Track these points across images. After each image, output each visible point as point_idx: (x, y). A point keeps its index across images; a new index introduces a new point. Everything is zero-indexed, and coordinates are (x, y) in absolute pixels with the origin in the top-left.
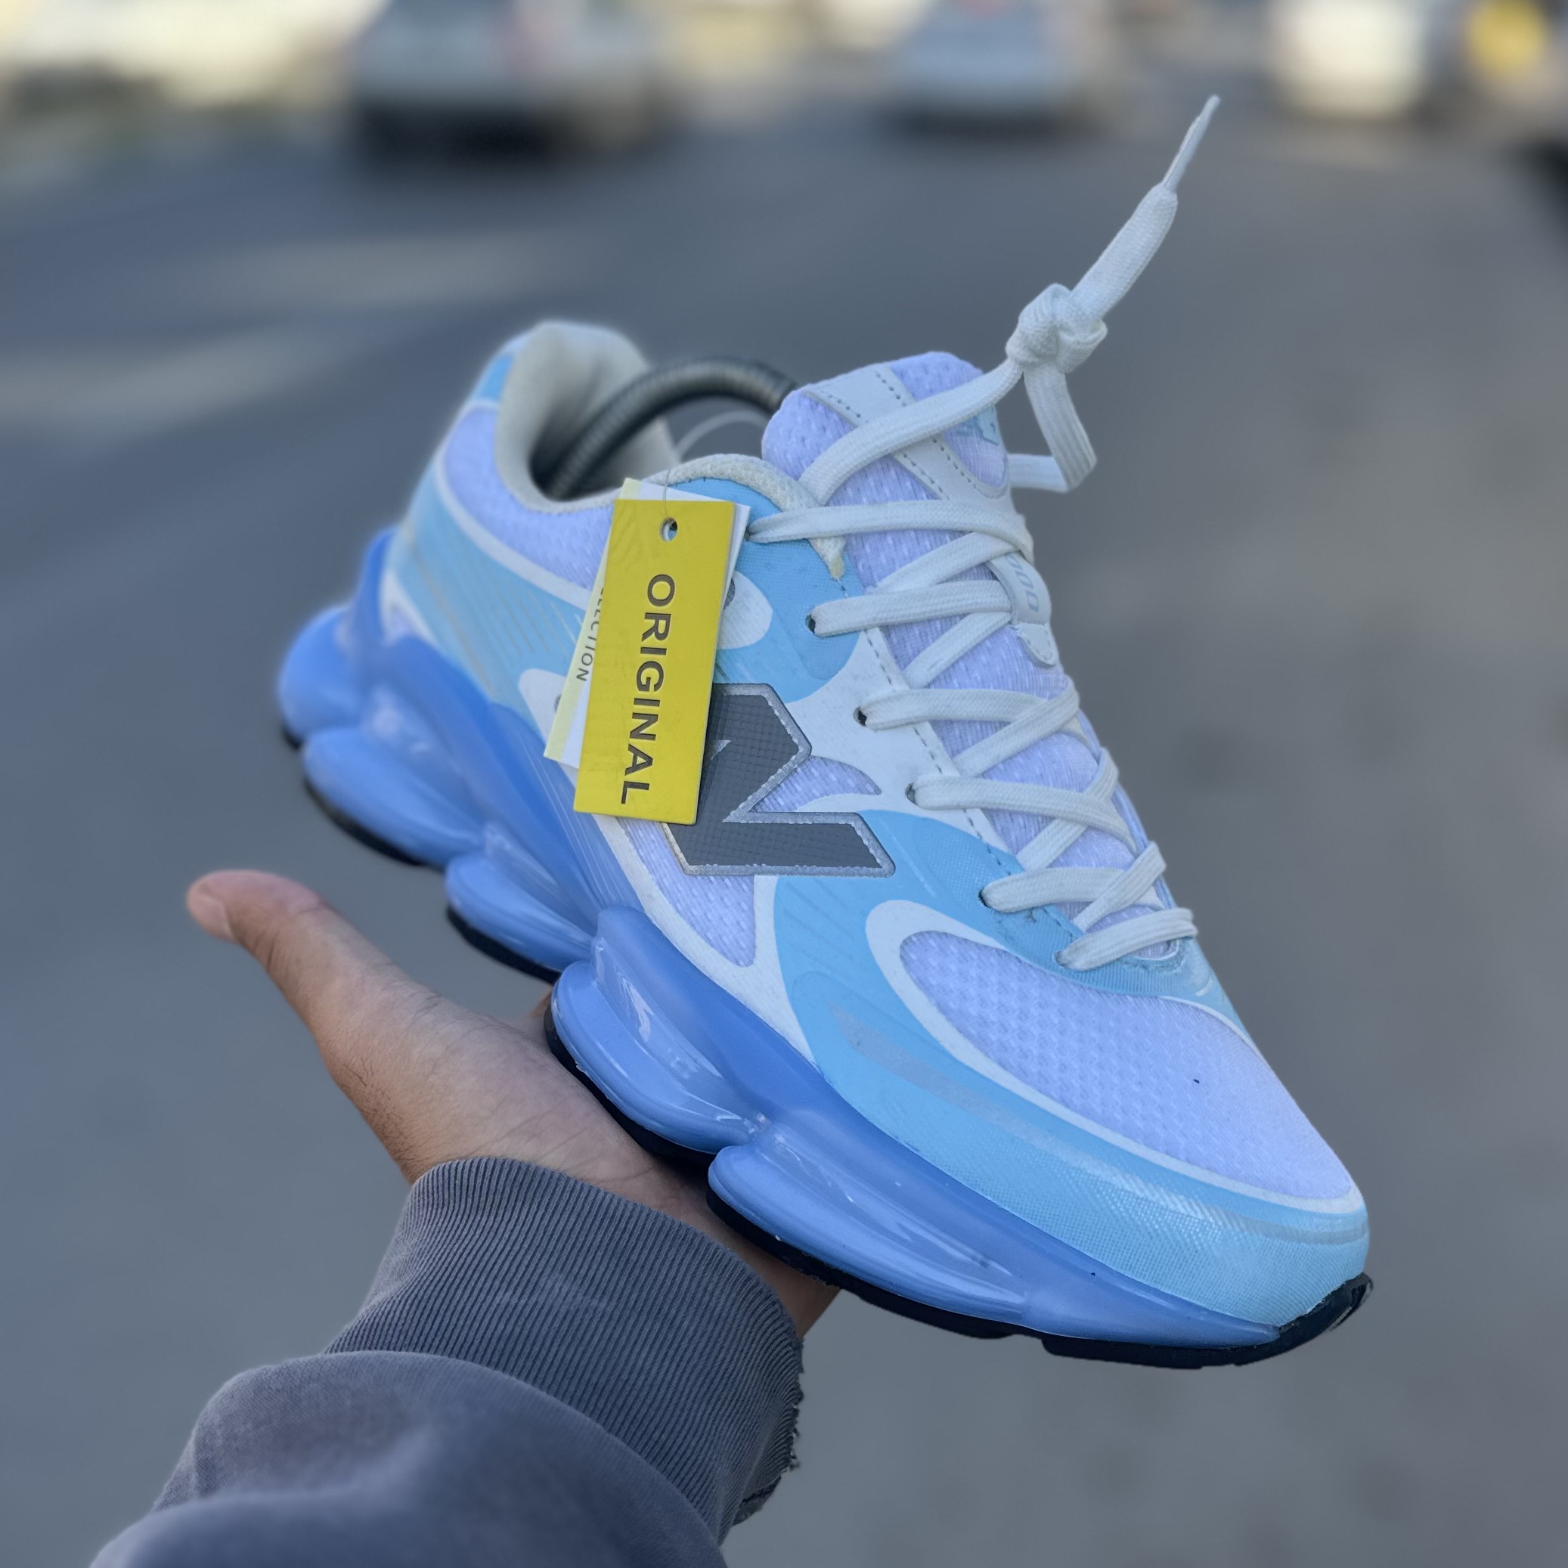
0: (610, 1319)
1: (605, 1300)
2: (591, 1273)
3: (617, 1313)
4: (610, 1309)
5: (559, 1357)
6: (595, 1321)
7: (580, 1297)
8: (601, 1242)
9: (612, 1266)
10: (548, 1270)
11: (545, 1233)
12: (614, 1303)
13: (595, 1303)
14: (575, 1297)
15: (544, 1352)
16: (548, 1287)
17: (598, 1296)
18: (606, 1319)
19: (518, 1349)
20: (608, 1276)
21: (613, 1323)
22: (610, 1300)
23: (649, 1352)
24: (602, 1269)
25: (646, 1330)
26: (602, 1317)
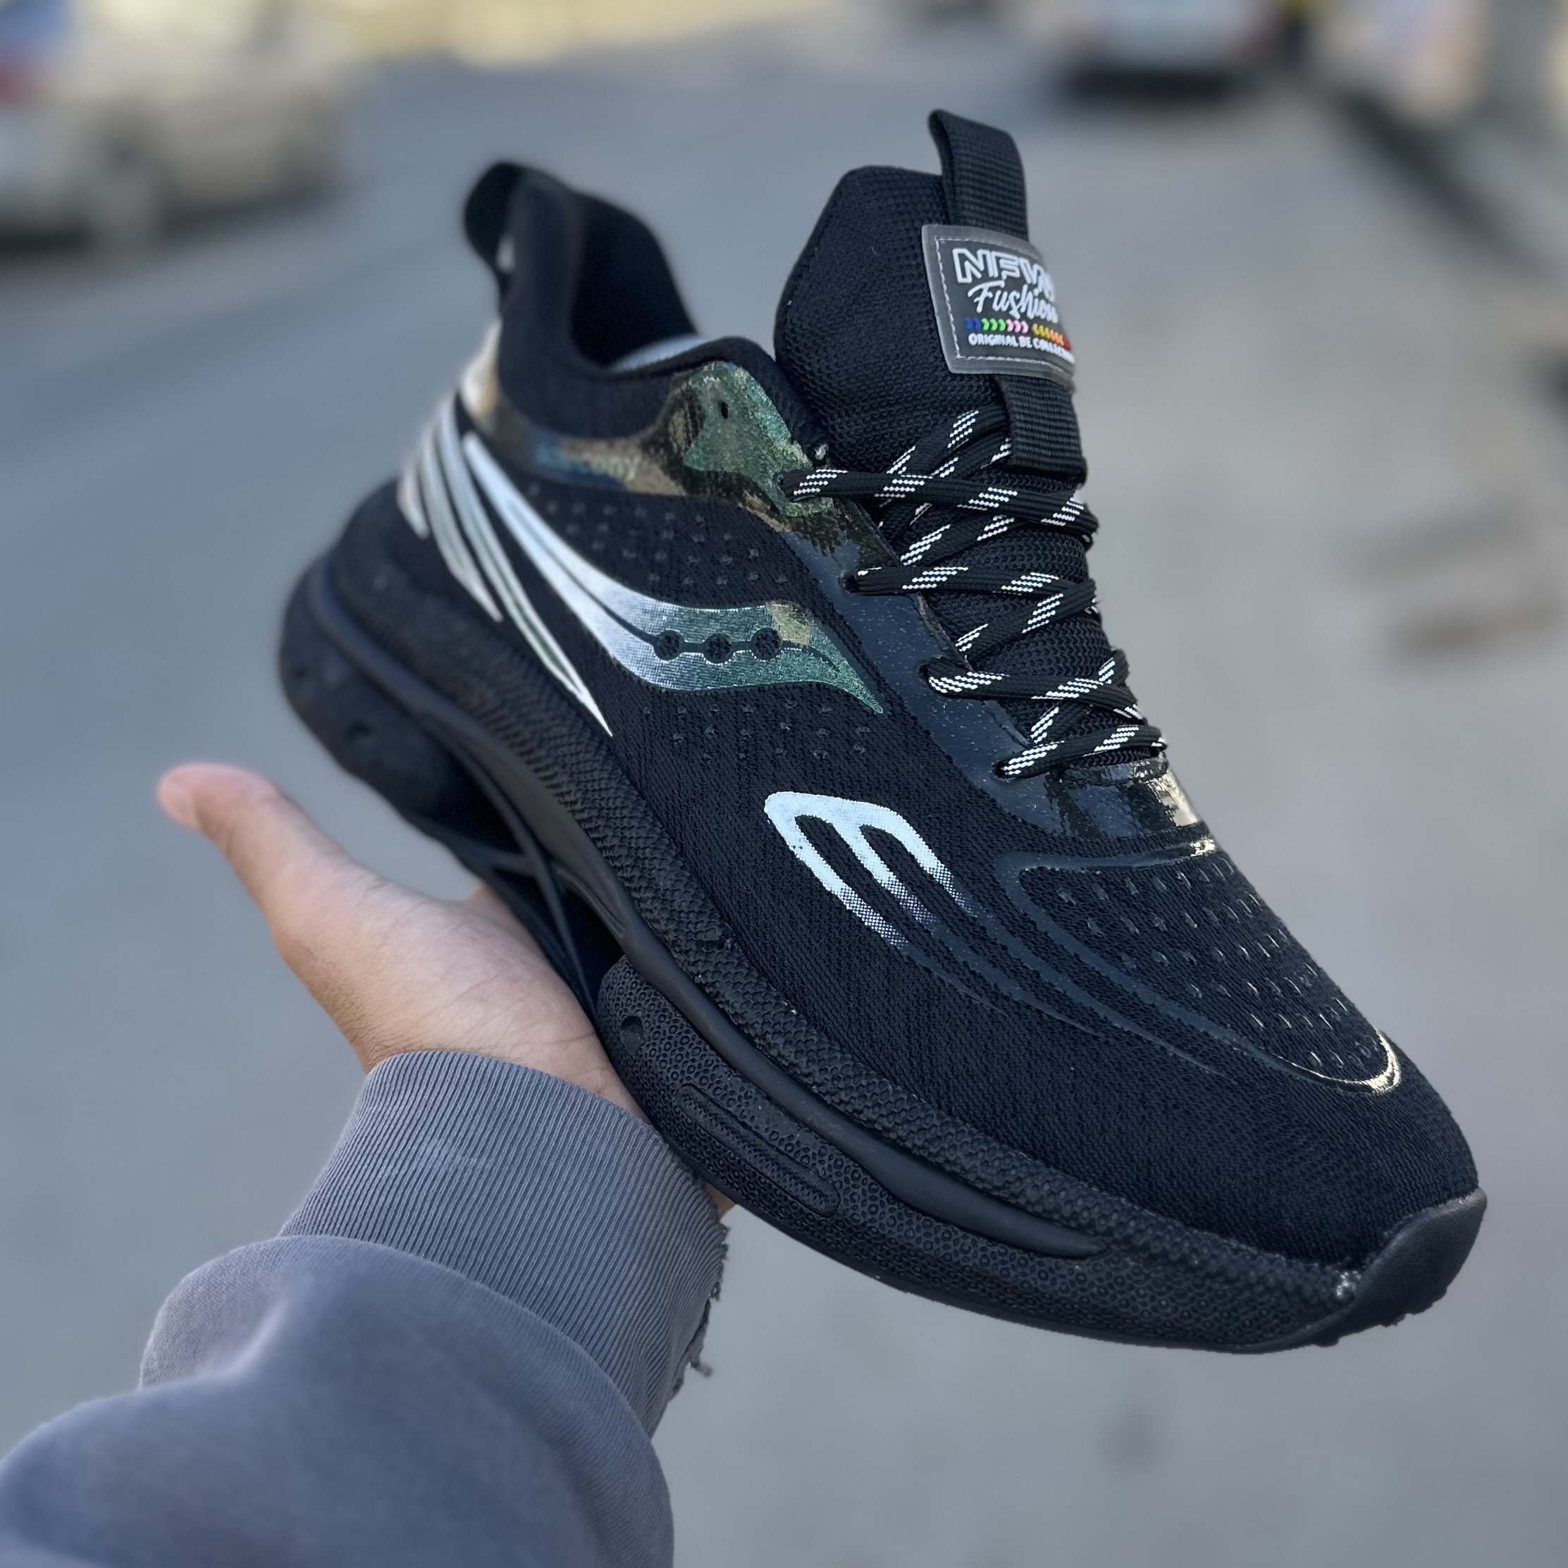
0: (490, 1174)
1: (484, 1159)
2: (470, 1135)
3: (496, 1169)
4: (488, 1166)
5: (438, 1219)
6: (474, 1178)
7: (458, 1157)
8: (479, 1106)
9: (490, 1126)
10: (428, 1138)
11: (426, 1106)
12: (492, 1160)
13: (474, 1161)
14: (454, 1158)
15: (423, 1216)
16: (428, 1153)
17: (477, 1155)
18: (484, 1176)
19: (398, 1217)
20: (486, 1136)
21: (492, 1179)
22: (489, 1157)
23: (529, 1204)
24: (481, 1130)
25: (526, 1183)
26: (482, 1173)
